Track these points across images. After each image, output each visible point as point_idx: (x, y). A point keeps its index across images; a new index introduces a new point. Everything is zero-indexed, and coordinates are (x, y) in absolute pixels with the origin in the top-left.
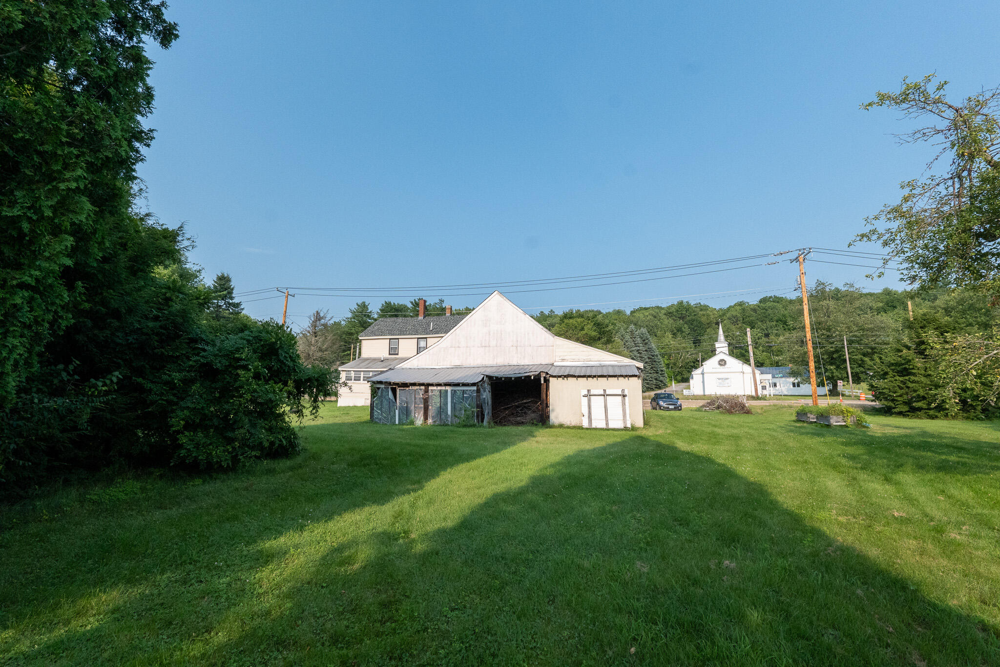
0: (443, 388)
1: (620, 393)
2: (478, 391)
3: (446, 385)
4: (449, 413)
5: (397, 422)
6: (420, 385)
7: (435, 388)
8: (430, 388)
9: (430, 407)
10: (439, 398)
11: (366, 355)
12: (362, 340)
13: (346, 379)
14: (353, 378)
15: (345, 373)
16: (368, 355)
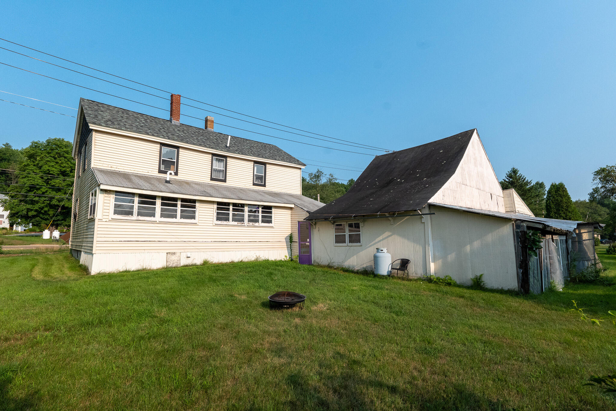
11: (104, 165)
12: (97, 131)
13: (116, 212)
14: (135, 210)
15: (113, 197)
16: (110, 166)
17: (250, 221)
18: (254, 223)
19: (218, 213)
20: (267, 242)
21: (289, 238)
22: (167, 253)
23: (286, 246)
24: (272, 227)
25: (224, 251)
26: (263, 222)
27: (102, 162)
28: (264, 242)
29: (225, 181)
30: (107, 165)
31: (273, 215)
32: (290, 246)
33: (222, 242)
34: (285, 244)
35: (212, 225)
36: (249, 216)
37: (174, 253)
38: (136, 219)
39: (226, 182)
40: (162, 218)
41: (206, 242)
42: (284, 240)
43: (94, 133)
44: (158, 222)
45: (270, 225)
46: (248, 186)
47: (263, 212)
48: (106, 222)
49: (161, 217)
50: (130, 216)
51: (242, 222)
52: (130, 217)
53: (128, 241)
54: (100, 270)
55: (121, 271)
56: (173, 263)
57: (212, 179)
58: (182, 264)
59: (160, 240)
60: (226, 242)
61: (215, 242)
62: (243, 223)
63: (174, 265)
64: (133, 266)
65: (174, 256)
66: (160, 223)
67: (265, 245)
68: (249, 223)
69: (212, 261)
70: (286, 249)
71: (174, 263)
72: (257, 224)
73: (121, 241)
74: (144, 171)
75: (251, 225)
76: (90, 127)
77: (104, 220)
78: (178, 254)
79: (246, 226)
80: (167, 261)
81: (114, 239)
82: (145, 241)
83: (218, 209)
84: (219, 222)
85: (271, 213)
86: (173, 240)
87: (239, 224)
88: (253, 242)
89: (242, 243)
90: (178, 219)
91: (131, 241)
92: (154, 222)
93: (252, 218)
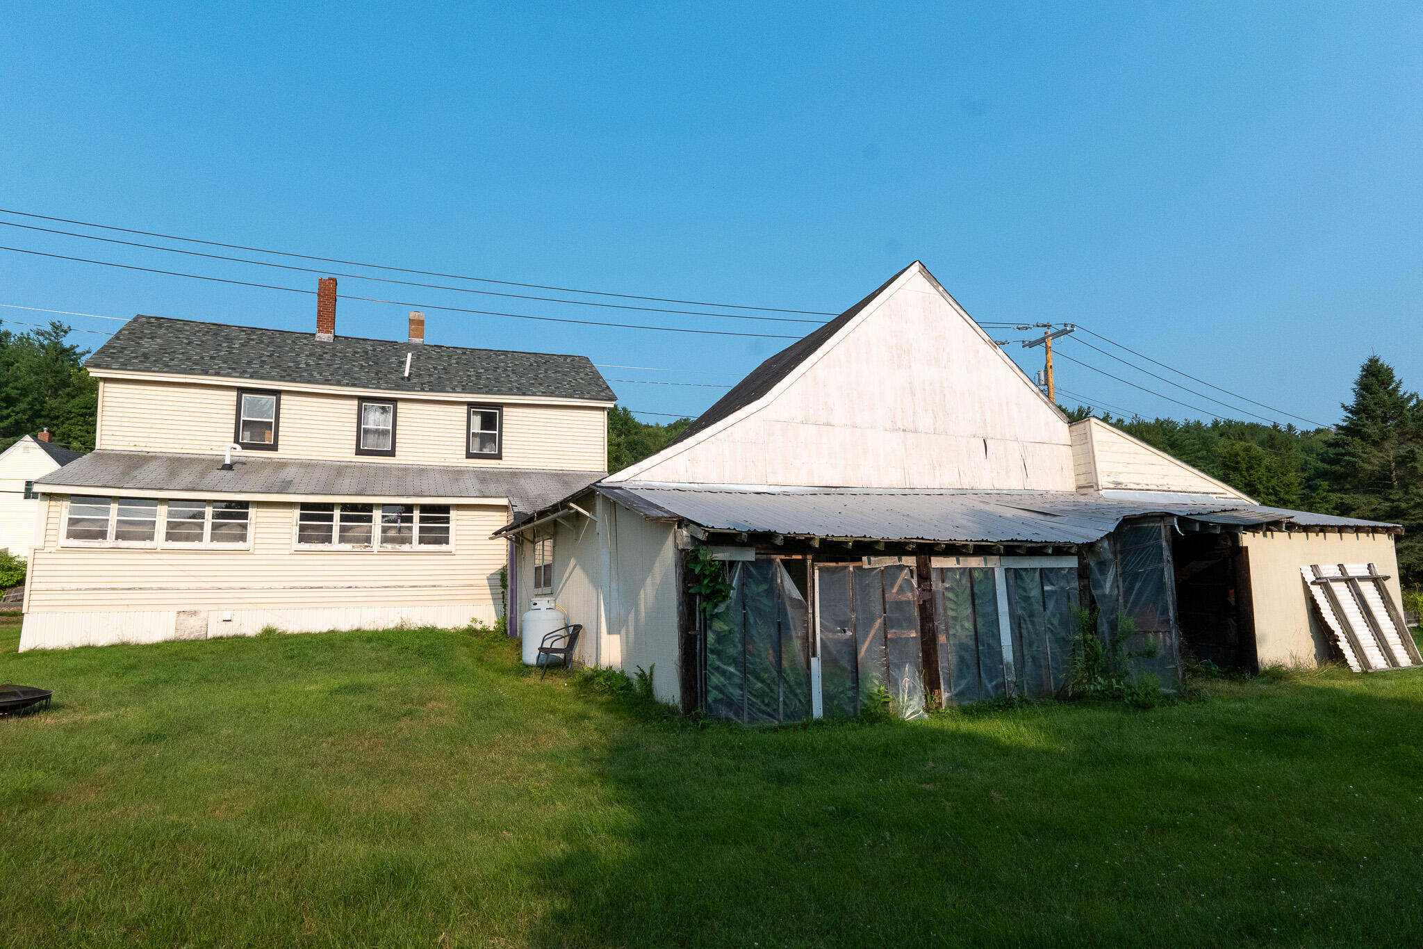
0: (975, 562)
1: (1367, 573)
2: (1083, 572)
3: (982, 550)
4: (1008, 655)
5: (818, 711)
6: (896, 548)
7: (950, 562)
8: (937, 563)
9: (942, 639)
10: (968, 604)
11: (121, 443)
12: (106, 380)
13: (72, 535)
14: (112, 529)
15: (67, 504)
16: (132, 444)
17: (385, 540)
18: (397, 546)
19: (302, 528)
20: (435, 586)
21: (499, 577)
22: (179, 612)
23: (490, 597)
24: (449, 553)
25: (317, 608)
26: (422, 541)
27: (117, 438)
28: (425, 586)
29: (392, 453)
30: (126, 443)
31: (452, 525)
32: (501, 596)
33: (311, 588)
34: (489, 592)
35: (287, 552)
36: (385, 530)
37: (195, 613)
38: (112, 547)
39: (394, 456)
40: (170, 541)
41: (271, 589)
42: (486, 582)
43: (101, 384)
44: (158, 550)
45: (443, 547)
46: (455, 460)
47: (422, 520)
48: (50, 553)
49: (166, 540)
50: (100, 540)
51: (366, 544)
52: (100, 542)
53: (95, 589)
54: (37, 645)
55: (78, 646)
56: (190, 634)
57: (359, 452)
58: (210, 636)
59: (164, 585)
60: (321, 588)
61: (294, 588)
62: (367, 547)
63: (192, 637)
64: (103, 637)
65: (194, 617)
66: (164, 551)
67: (426, 593)
68: (385, 545)
69: (284, 629)
70: (491, 602)
71: (192, 633)
72: (406, 547)
73: (81, 590)
74: (203, 447)
75: (390, 549)
76: (91, 375)
77: (47, 550)
78: (203, 615)
79: (375, 552)
80: (176, 629)
81: (66, 586)
82: (129, 589)
83: (303, 517)
84: (305, 546)
85: (447, 520)
86: (192, 586)
87: (358, 547)
88: (394, 587)
89: (365, 589)
90: (206, 542)
91: (100, 589)
92: (153, 551)
93: (392, 533)
